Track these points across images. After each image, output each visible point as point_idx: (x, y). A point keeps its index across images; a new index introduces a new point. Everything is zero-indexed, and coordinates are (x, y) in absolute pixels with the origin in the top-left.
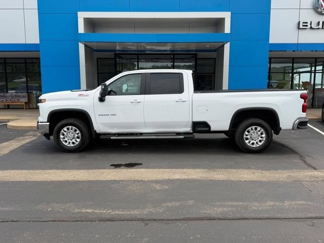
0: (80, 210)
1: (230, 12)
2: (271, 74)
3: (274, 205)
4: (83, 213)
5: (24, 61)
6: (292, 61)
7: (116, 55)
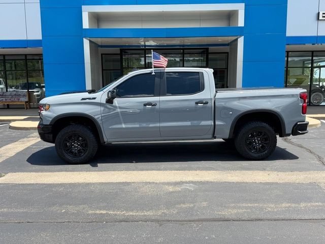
0: (93, 212)
1: (244, 4)
2: (289, 69)
3: (290, 207)
4: (97, 214)
5: (24, 58)
6: (311, 54)
7: (121, 50)
